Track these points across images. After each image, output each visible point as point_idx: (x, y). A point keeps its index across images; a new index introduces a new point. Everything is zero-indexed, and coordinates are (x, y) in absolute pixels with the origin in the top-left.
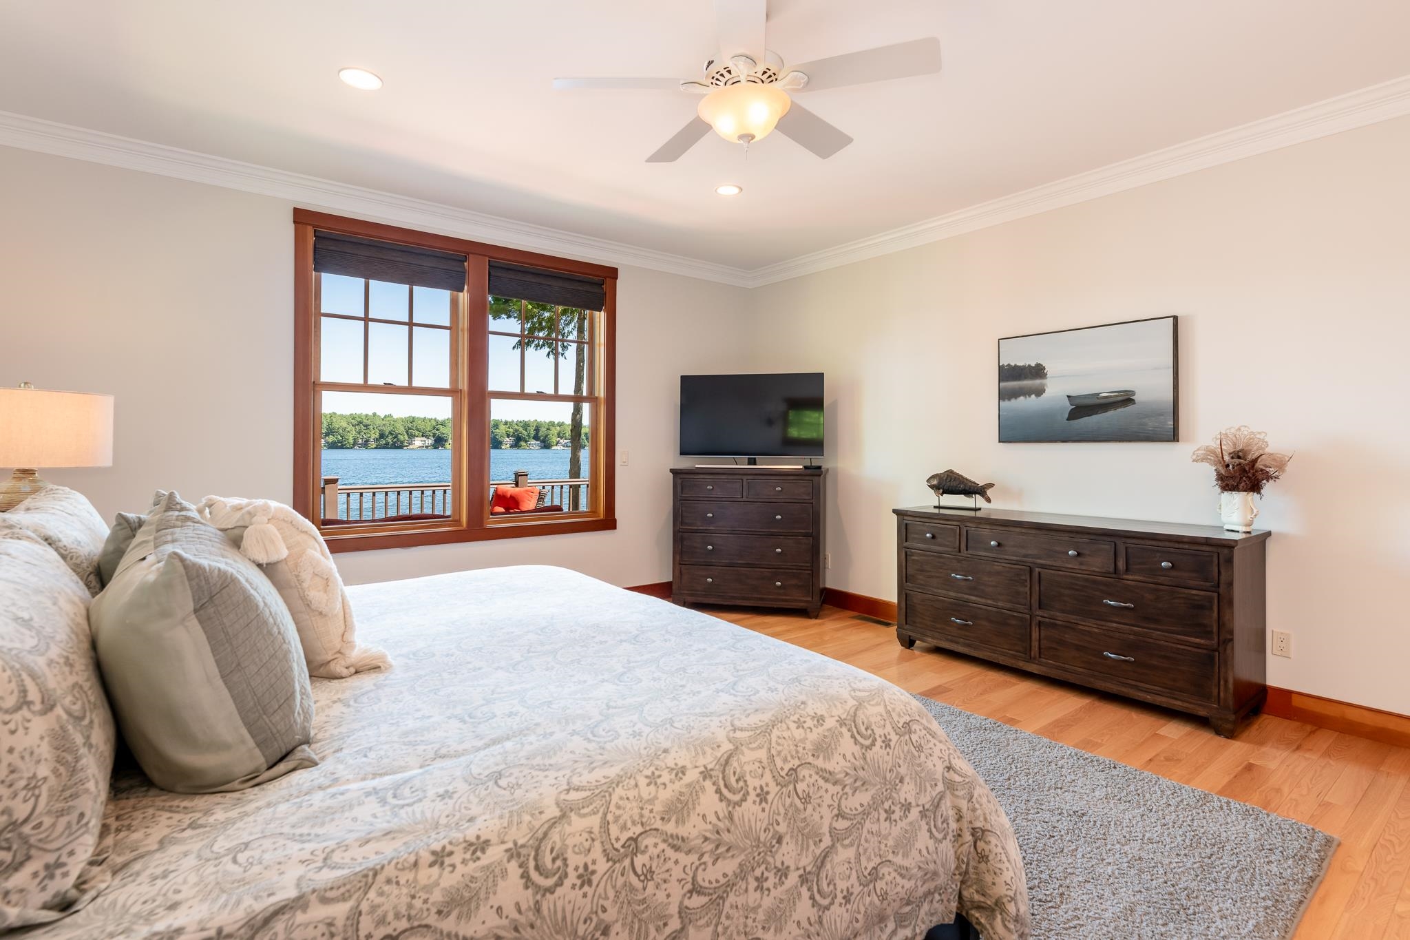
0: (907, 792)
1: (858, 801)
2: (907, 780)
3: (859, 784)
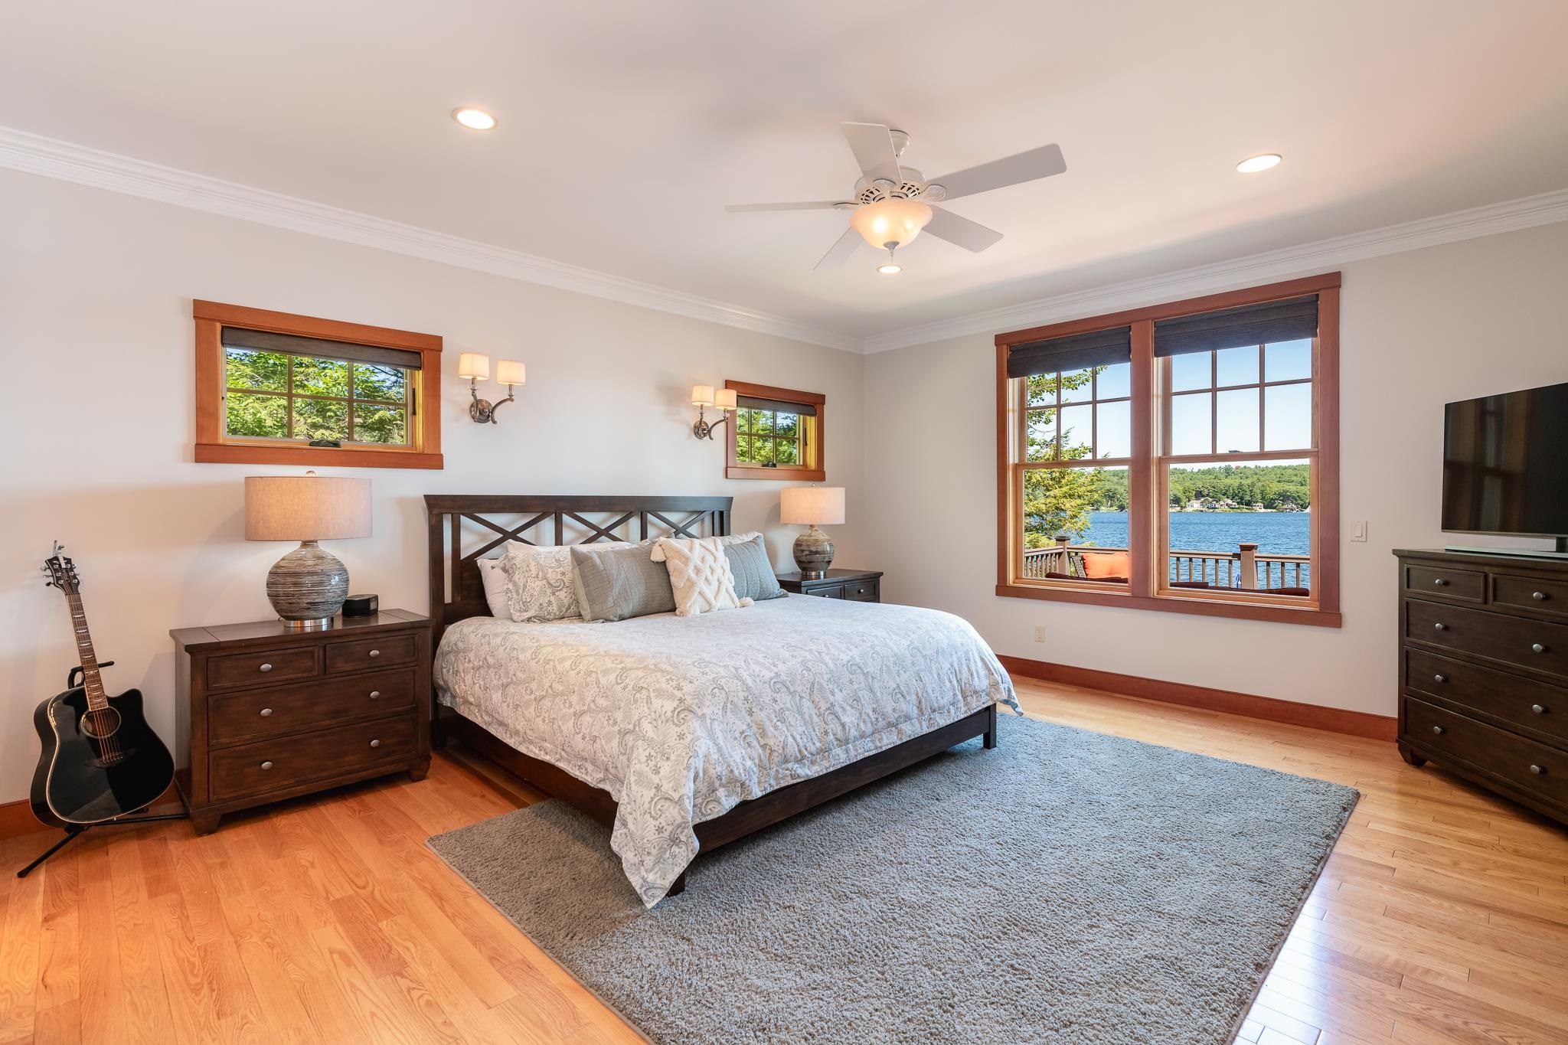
0: (619, 715)
1: (602, 702)
2: (621, 710)
3: (605, 695)
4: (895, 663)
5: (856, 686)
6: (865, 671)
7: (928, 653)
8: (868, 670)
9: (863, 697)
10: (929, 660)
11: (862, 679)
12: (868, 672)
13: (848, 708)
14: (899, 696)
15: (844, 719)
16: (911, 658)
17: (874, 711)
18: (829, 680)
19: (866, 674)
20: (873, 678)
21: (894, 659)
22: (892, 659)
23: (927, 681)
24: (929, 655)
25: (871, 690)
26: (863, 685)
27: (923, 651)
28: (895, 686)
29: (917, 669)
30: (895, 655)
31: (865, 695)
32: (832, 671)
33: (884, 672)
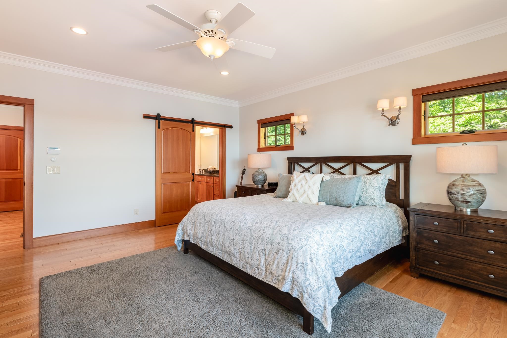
4: (237, 230)
5: (220, 229)
6: (225, 226)
7: (255, 235)
8: (226, 226)
9: (220, 234)
10: (253, 238)
11: (223, 228)
12: (226, 227)
13: (215, 235)
14: (232, 243)
15: (213, 237)
16: (245, 232)
17: (222, 242)
18: (214, 222)
19: (225, 227)
20: (227, 230)
21: (238, 228)
22: (237, 227)
23: (246, 246)
24: (255, 236)
25: (224, 234)
26: (222, 230)
27: (252, 233)
28: (233, 238)
29: (245, 238)
30: (240, 227)
31: (221, 234)
32: (217, 219)
33: (231, 230)
